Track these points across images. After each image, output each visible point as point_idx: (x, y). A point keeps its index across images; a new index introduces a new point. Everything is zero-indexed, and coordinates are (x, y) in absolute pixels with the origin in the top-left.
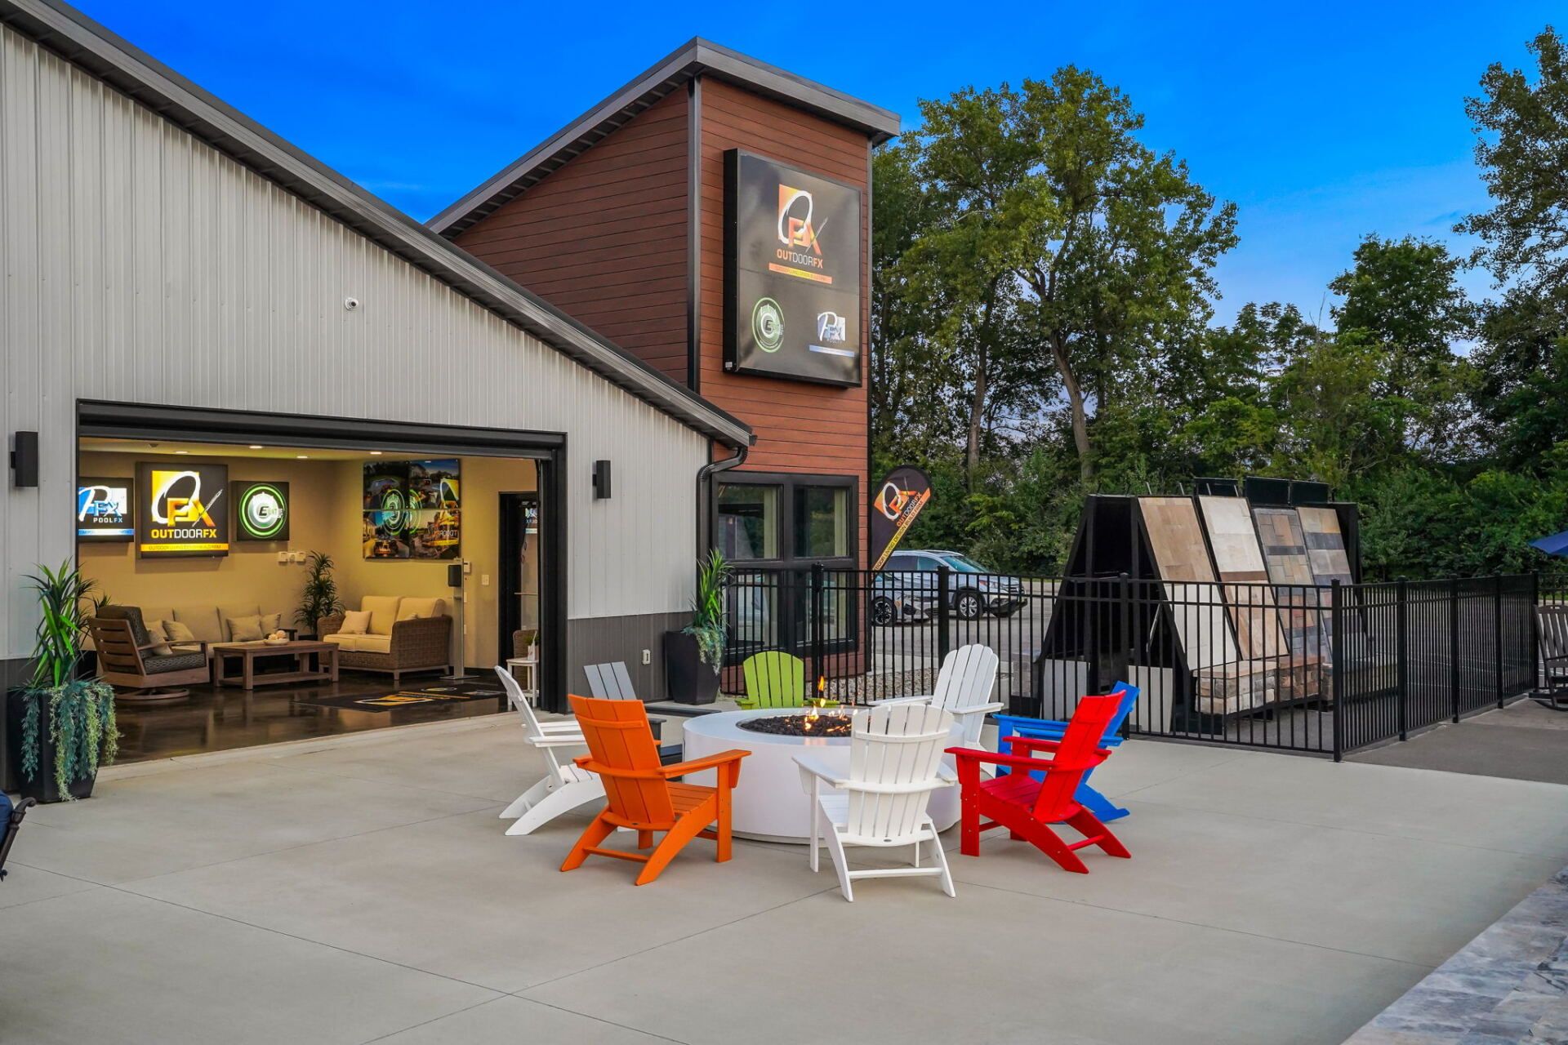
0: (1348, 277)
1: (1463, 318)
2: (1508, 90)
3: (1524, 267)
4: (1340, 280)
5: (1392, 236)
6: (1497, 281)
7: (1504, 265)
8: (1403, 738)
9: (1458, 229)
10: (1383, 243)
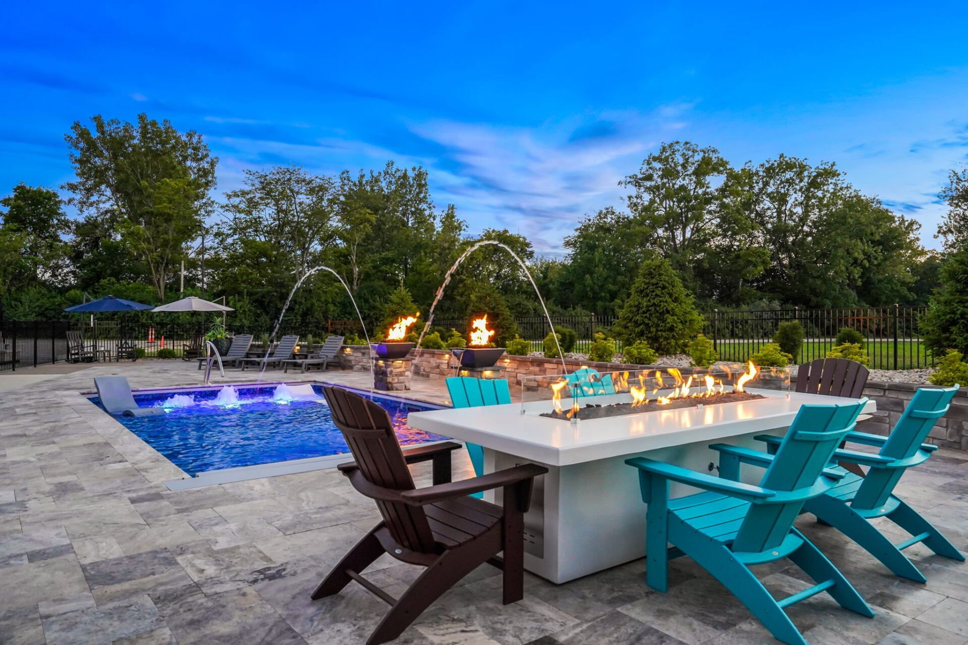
0: (9, 199)
1: (66, 224)
2: (84, 134)
3: (91, 208)
4: (5, 200)
5: (33, 185)
6: (79, 212)
7: (82, 207)
8: (14, 370)
9: (62, 188)
10: (28, 187)
